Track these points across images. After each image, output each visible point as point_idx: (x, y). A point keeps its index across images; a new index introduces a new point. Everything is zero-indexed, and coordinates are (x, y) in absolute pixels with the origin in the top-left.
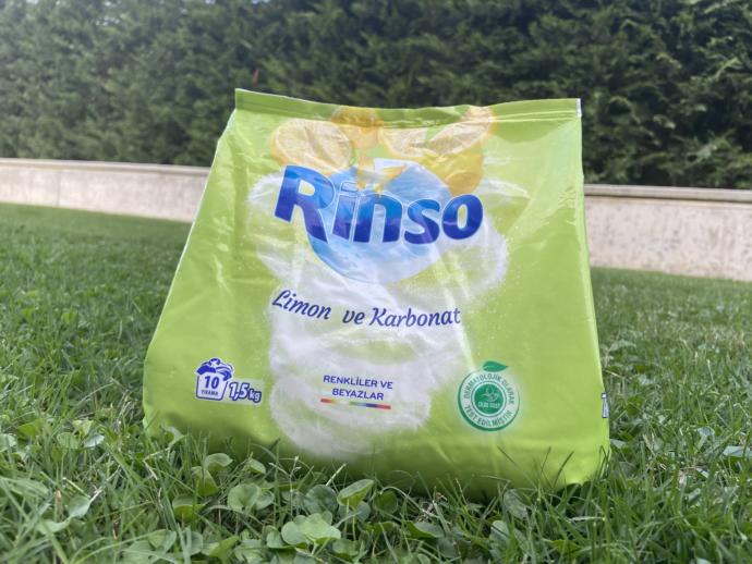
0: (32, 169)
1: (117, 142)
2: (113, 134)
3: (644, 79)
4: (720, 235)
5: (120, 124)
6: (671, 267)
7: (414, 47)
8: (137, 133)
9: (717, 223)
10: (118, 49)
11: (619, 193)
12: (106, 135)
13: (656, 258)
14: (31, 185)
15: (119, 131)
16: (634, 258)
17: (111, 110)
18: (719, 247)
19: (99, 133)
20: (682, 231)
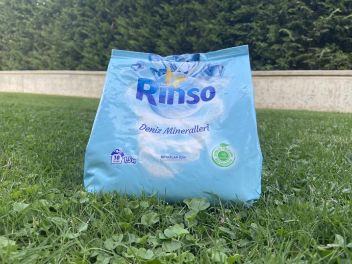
0: (10, 75)
1: (49, 61)
2: (47, 57)
3: (295, 19)
4: (333, 92)
5: (49, 52)
6: (311, 107)
7: (186, 8)
8: (58, 55)
9: (332, 86)
10: (45, 16)
11: (286, 74)
12: (43, 58)
13: (304, 104)
14: (10, 83)
15: (49, 55)
16: (294, 104)
17: (45, 45)
18: (333, 97)
19: (40, 57)
20: (316, 91)
